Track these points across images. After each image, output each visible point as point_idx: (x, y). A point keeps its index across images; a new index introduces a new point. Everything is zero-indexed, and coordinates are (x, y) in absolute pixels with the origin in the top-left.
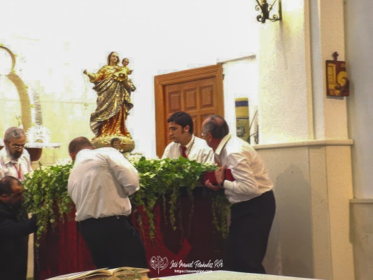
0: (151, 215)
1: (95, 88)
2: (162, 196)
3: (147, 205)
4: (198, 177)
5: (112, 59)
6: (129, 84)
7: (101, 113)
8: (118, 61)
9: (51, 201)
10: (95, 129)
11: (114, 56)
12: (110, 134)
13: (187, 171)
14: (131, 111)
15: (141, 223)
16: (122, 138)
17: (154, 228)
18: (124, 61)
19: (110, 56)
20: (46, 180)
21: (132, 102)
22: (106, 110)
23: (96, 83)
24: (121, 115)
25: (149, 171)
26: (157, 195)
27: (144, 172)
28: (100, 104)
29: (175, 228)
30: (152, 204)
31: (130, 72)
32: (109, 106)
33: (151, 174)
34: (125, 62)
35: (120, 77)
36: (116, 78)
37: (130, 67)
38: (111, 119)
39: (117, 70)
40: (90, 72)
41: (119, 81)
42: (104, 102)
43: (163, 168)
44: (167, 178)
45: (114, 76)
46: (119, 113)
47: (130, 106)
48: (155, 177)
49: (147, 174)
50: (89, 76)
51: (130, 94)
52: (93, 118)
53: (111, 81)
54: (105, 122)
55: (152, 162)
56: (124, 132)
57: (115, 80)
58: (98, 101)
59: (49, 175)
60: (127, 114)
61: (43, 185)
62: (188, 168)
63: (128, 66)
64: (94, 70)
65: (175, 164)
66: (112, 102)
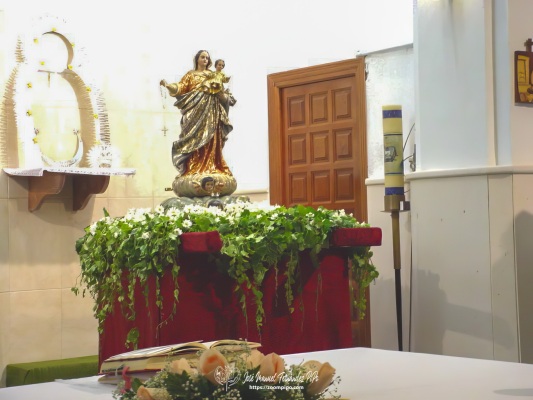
0: (259, 294)
1: (178, 105)
2: (273, 266)
3: (252, 279)
4: (325, 236)
5: (201, 61)
6: (226, 96)
7: (188, 141)
8: (209, 63)
9: (120, 271)
10: (180, 163)
11: (203, 57)
12: (201, 171)
13: (309, 228)
14: (230, 136)
15: (244, 306)
16: (218, 175)
17: (262, 311)
18: (217, 63)
19: (197, 57)
20: (112, 242)
21: (230, 123)
22: (194, 136)
23: (178, 97)
24: (215, 142)
25: (254, 231)
26: (265, 265)
27: (248, 234)
28: (186, 126)
29: (292, 310)
30: (261, 277)
31: (226, 80)
32: (197, 131)
33: (258, 236)
34: (220, 65)
35: (212, 88)
36: (206, 90)
37: (226, 71)
38: (202, 149)
39: (208, 78)
41: (211, 94)
42: (190, 125)
43: (275, 225)
44: (280, 240)
45: (203, 87)
46: (212, 141)
47: (229, 128)
48: (262, 241)
49: (252, 236)
50: (168, 88)
51: (227, 111)
52: (176, 148)
53: (200, 95)
54: (193, 154)
55: (259, 217)
56: (220, 166)
57: (205, 93)
58: (182, 122)
59: (116, 235)
60: (224, 140)
61: (110, 248)
62: (311, 223)
63: (224, 71)
65: (291, 217)
66: (201, 125)
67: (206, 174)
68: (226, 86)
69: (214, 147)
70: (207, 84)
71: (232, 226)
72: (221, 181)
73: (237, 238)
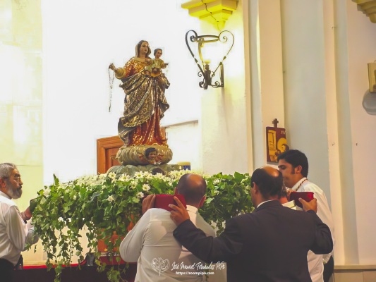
1: (122, 86)
5: (142, 49)
6: (163, 80)
7: (133, 117)
8: (149, 52)
10: (126, 136)
11: (144, 46)
12: (143, 143)
16: (158, 147)
18: (156, 51)
19: (139, 46)
20: (70, 204)
21: (167, 102)
22: (138, 113)
23: (123, 79)
24: (155, 118)
28: (130, 104)
31: (164, 66)
32: (141, 108)
34: (158, 52)
35: (153, 72)
36: (148, 73)
38: (144, 124)
39: (149, 64)
41: (152, 77)
42: (134, 103)
45: (146, 71)
47: (165, 106)
50: (115, 71)
51: (164, 92)
52: (122, 123)
54: (137, 128)
56: (159, 139)
57: (147, 76)
59: (75, 197)
60: (161, 116)
66: (144, 103)
68: (163, 71)
69: (154, 122)
72: (161, 151)
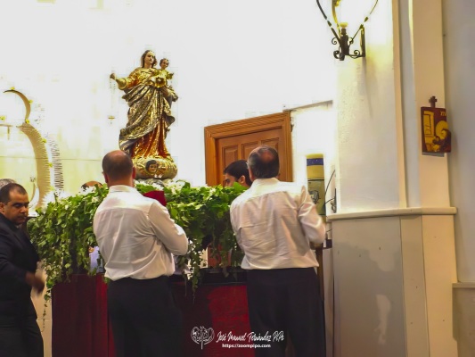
1: (125, 97)
2: (211, 232)
5: (147, 60)
6: (169, 91)
7: (133, 128)
8: (155, 62)
9: (69, 241)
10: (126, 149)
11: (150, 56)
12: (145, 156)
16: (160, 160)
18: (162, 61)
19: (144, 56)
20: (62, 215)
21: (172, 115)
22: (140, 124)
23: (126, 90)
24: (159, 131)
25: (194, 201)
27: (189, 202)
28: (132, 117)
31: (170, 76)
32: (142, 120)
33: (197, 204)
34: (164, 64)
35: (157, 82)
36: (151, 83)
38: (146, 136)
39: (154, 74)
40: (118, 76)
41: (156, 88)
42: (136, 115)
43: (213, 197)
44: (218, 209)
45: (149, 81)
46: (156, 129)
47: (171, 120)
48: (201, 208)
49: (192, 204)
50: (117, 81)
51: (170, 104)
52: (123, 135)
53: (146, 88)
54: (139, 140)
55: (198, 189)
56: (163, 152)
57: (151, 87)
58: (129, 113)
59: (67, 207)
60: (167, 130)
61: (59, 222)
64: (124, 74)
65: (228, 191)
66: (147, 115)
67: (150, 158)
69: (158, 135)
70: (153, 79)
71: (175, 196)
72: (163, 165)
73: (179, 205)
